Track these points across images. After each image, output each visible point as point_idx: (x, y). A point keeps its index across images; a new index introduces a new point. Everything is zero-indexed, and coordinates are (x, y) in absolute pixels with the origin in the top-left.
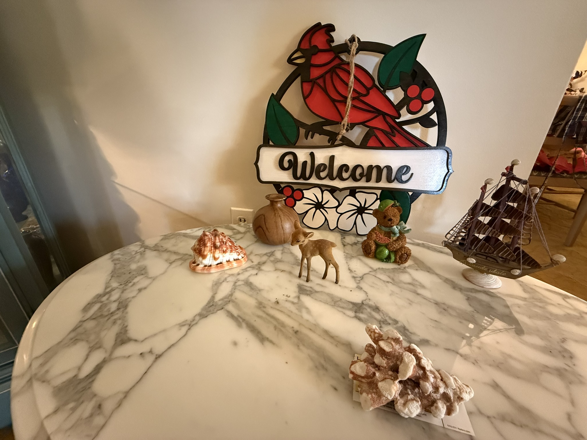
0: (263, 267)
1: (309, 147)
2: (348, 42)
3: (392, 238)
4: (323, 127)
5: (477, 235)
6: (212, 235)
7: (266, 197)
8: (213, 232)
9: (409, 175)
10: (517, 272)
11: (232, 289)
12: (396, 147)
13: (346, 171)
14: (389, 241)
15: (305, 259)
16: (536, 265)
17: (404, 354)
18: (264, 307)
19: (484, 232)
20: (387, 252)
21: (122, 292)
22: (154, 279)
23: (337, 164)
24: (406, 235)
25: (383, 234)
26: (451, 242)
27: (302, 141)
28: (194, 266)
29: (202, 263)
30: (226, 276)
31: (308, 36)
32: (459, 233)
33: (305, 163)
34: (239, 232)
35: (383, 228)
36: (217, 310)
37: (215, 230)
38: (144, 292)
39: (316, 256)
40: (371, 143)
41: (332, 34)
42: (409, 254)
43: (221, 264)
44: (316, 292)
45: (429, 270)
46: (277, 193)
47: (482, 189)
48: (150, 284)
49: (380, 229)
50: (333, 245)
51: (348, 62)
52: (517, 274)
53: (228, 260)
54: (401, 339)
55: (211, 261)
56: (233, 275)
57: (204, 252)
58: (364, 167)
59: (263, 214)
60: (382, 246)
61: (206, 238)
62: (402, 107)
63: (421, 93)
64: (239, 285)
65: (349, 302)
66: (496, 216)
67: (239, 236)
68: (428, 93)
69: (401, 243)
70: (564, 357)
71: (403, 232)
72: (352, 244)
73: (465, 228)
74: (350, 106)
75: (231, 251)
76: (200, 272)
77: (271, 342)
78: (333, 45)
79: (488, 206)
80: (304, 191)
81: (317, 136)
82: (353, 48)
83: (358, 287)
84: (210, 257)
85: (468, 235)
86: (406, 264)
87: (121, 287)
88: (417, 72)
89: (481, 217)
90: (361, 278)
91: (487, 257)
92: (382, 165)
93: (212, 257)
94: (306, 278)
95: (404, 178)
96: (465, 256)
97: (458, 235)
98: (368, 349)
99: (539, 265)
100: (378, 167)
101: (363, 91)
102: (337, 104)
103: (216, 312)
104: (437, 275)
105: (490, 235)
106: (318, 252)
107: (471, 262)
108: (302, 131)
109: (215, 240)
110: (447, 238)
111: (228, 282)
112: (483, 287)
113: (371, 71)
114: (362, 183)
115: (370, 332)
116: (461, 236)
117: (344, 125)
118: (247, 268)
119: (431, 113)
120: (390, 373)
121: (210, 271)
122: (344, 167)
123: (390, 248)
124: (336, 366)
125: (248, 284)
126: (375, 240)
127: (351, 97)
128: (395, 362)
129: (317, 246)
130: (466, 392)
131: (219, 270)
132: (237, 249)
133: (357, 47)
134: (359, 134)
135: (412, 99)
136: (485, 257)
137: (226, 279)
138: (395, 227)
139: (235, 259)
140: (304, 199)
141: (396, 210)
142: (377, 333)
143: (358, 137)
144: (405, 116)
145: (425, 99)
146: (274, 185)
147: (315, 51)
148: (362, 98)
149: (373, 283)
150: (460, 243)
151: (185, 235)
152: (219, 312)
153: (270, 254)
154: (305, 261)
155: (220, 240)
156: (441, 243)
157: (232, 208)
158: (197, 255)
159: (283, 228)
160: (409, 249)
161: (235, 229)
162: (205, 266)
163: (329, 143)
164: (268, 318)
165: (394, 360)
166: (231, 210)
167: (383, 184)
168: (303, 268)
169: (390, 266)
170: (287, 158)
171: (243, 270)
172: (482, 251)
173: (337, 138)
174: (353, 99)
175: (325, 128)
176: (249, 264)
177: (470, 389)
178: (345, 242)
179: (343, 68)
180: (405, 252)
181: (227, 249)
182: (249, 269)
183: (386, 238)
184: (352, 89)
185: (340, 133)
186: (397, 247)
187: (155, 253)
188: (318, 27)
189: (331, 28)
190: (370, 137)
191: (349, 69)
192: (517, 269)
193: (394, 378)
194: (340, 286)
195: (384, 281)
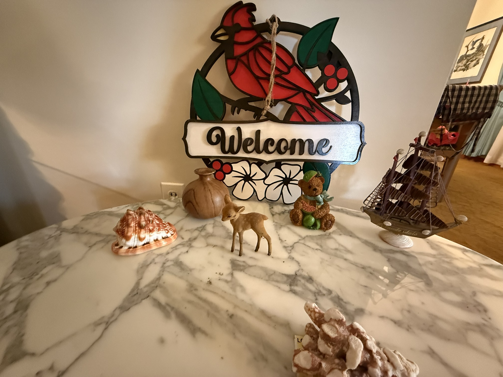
0: (195, 244)
1: (235, 122)
2: (269, 21)
3: (317, 207)
4: (249, 103)
5: (390, 200)
6: (137, 213)
7: (195, 171)
8: (138, 210)
9: (328, 147)
10: (428, 232)
11: (160, 271)
12: (315, 122)
13: (272, 145)
14: (315, 210)
15: (237, 233)
16: (443, 226)
17: (350, 338)
18: (196, 290)
19: (398, 197)
20: (313, 219)
21: (24, 289)
22: (68, 267)
23: (263, 138)
24: (329, 203)
25: (309, 203)
26: (369, 207)
27: (229, 116)
28: (117, 249)
29: (125, 245)
30: (154, 256)
31: (231, 14)
32: (375, 199)
33: (232, 138)
34: (169, 208)
35: (309, 197)
36: (142, 300)
37: (140, 208)
38: (53, 286)
39: (248, 230)
40: (293, 118)
41: (254, 13)
42: (333, 221)
43: (148, 244)
44: (250, 266)
45: (350, 234)
46: (207, 167)
47: (394, 158)
48: (62, 274)
49: (306, 199)
50: (264, 218)
51: (270, 41)
52: (427, 234)
53: (155, 239)
54: (345, 320)
55: (136, 242)
56: (161, 255)
57: (127, 233)
58: (288, 141)
59: (192, 189)
60: (308, 214)
61: (130, 217)
62: (320, 85)
63: (336, 73)
64: (169, 266)
65: (283, 274)
66: (407, 182)
67: (169, 211)
68: (342, 72)
69: (326, 211)
70: (479, 311)
71: (326, 200)
72: (280, 213)
73: (381, 195)
74: (273, 83)
75: (159, 230)
76: (123, 254)
77: (204, 333)
78: (255, 23)
79: (400, 174)
80: (232, 165)
81: (243, 112)
82: (274, 27)
83: (290, 257)
84: (135, 238)
85: (384, 200)
86: (331, 230)
87: (24, 281)
88: (333, 52)
89: (394, 184)
90: (292, 248)
91: (401, 220)
92: (304, 139)
93: (137, 238)
94: (239, 252)
95: (324, 150)
96: (381, 220)
97: (375, 201)
98: (308, 331)
99: (446, 225)
100: (301, 141)
101: (285, 70)
102: (261, 81)
103: (141, 302)
104: (358, 238)
105: (403, 200)
106: (250, 226)
107: (387, 225)
108: (229, 107)
109: (140, 219)
110: (365, 205)
111: (155, 263)
112: (398, 247)
113: (291, 51)
114: (286, 156)
115: (310, 312)
116: (376, 202)
117: (268, 101)
118: (176, 246)
119: (345, 91)
120: (337, 361)
121: (135, 253)
122: (270, 141)
123: (316, 216)
124: (277, 353)
125: (179, 264)
126: (302, 209)
127: (274, 75)
128: (341, 348)
129: (249, 220)
130: (413, 371)
131: (146, 251)
132: (166, 227)
133: (278, 27)
134: (283, 110)
135: (329, 77)
136: (399, 220)
137: (154, 260)
138: (319, 196)
139: (164, 237)
140: (233, 172)
141: (319, 181)
142: (318, 313)
143: (281, 112)
144: (323, 94)
145: (340, 78)
146: (203, 159)
147: (239, 29)
148: (283, 76)
149: (304, 251)
150: (376, 208)
151: (111, 214)
152: (144, 301)
153: (202, 228)
154: (237, 234)
155: (146, 219)
156: (360, 209)
157: (163, 183)
158: (119, 236)
159: (213, 202)
160: (333, 216)
161: (165, 204)
162: (130, 248)
163: (255, 118)
164: (201, 302)
165: (340, 346)
166: (161, 185)
167: (306, 156)
168: (235, 242)
169: (316, 233)
170: (215, 133)
171: (172, 248)
172: (396, 214)
173: (262, 113)
174: (276, 76)
175: (250, 104)
176: (179, 241)
177: (415, 366)
178: (273, 212)
179: (266, 46)
180: (330, 219)
181: (154, 227)
182: (179, 246)
183: (312, 206)
184: (274, 67)
185: (265, 108)
186: (322, 215)
187: (72, 236)
188: (239, 5)
189: (252, 7)
190: (293, 113)
191: (270, 48)
192: (428, 229)
193: (342, 367)
194: (272, 257)
195: (313, 249)
